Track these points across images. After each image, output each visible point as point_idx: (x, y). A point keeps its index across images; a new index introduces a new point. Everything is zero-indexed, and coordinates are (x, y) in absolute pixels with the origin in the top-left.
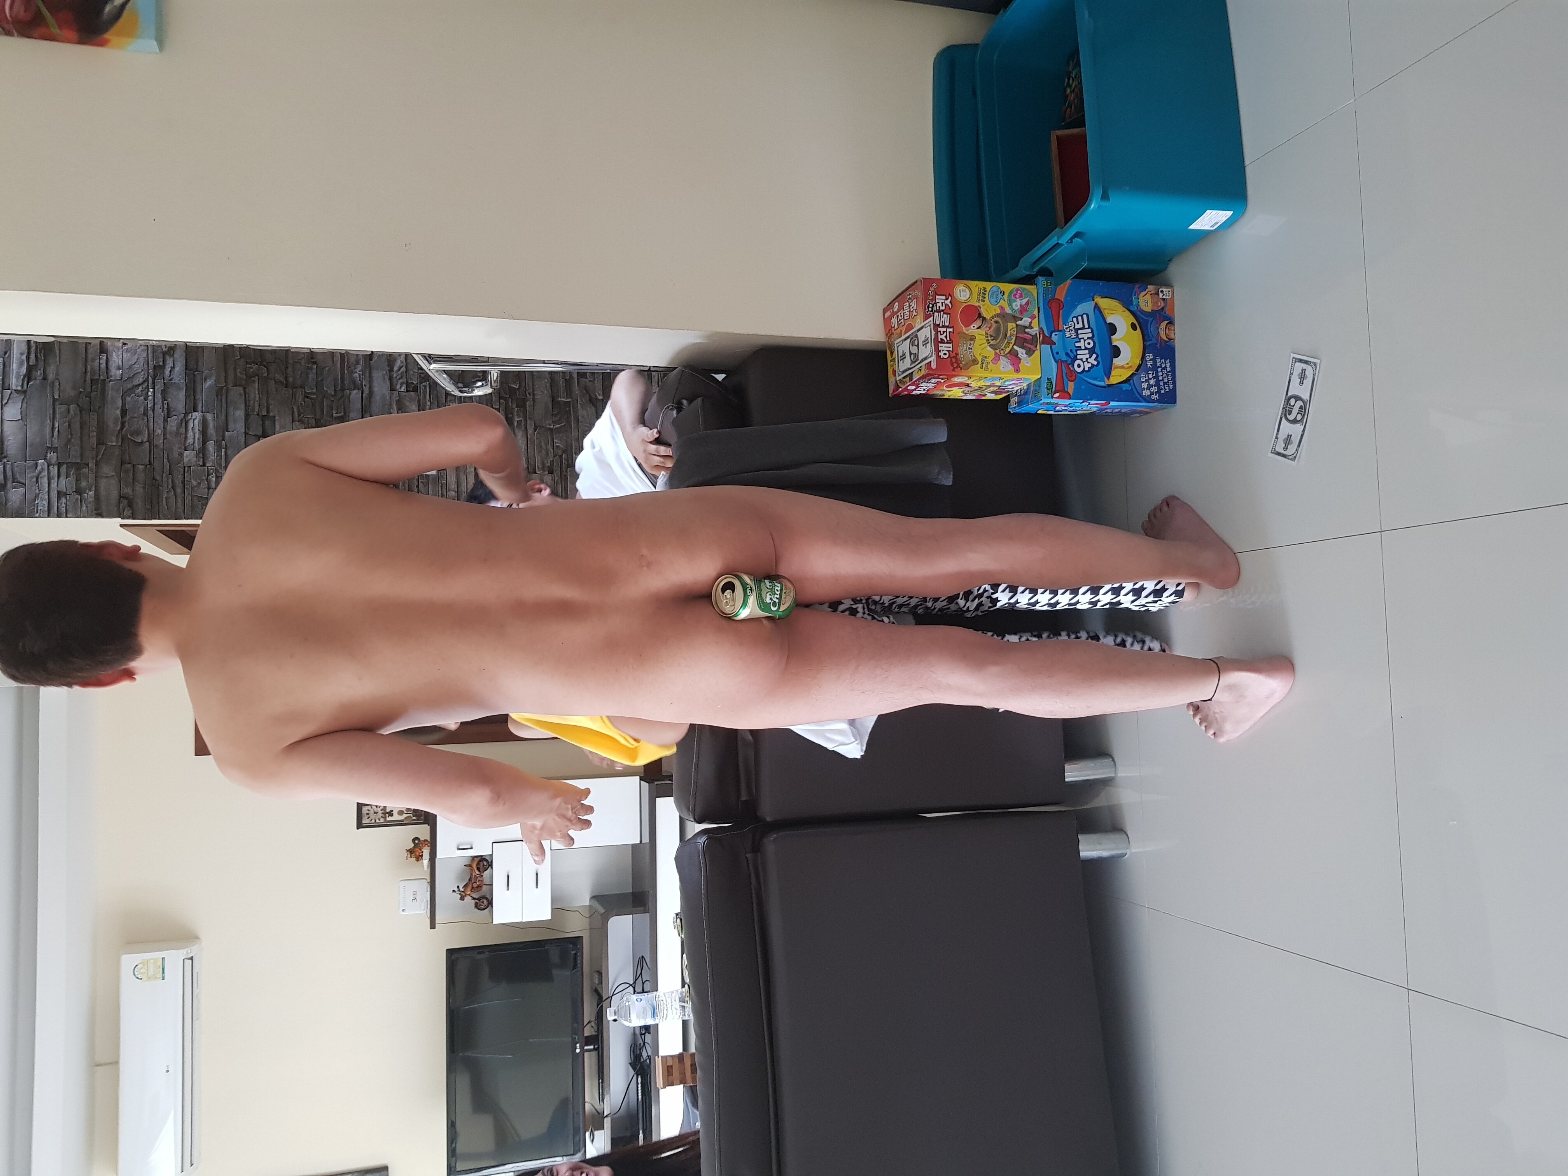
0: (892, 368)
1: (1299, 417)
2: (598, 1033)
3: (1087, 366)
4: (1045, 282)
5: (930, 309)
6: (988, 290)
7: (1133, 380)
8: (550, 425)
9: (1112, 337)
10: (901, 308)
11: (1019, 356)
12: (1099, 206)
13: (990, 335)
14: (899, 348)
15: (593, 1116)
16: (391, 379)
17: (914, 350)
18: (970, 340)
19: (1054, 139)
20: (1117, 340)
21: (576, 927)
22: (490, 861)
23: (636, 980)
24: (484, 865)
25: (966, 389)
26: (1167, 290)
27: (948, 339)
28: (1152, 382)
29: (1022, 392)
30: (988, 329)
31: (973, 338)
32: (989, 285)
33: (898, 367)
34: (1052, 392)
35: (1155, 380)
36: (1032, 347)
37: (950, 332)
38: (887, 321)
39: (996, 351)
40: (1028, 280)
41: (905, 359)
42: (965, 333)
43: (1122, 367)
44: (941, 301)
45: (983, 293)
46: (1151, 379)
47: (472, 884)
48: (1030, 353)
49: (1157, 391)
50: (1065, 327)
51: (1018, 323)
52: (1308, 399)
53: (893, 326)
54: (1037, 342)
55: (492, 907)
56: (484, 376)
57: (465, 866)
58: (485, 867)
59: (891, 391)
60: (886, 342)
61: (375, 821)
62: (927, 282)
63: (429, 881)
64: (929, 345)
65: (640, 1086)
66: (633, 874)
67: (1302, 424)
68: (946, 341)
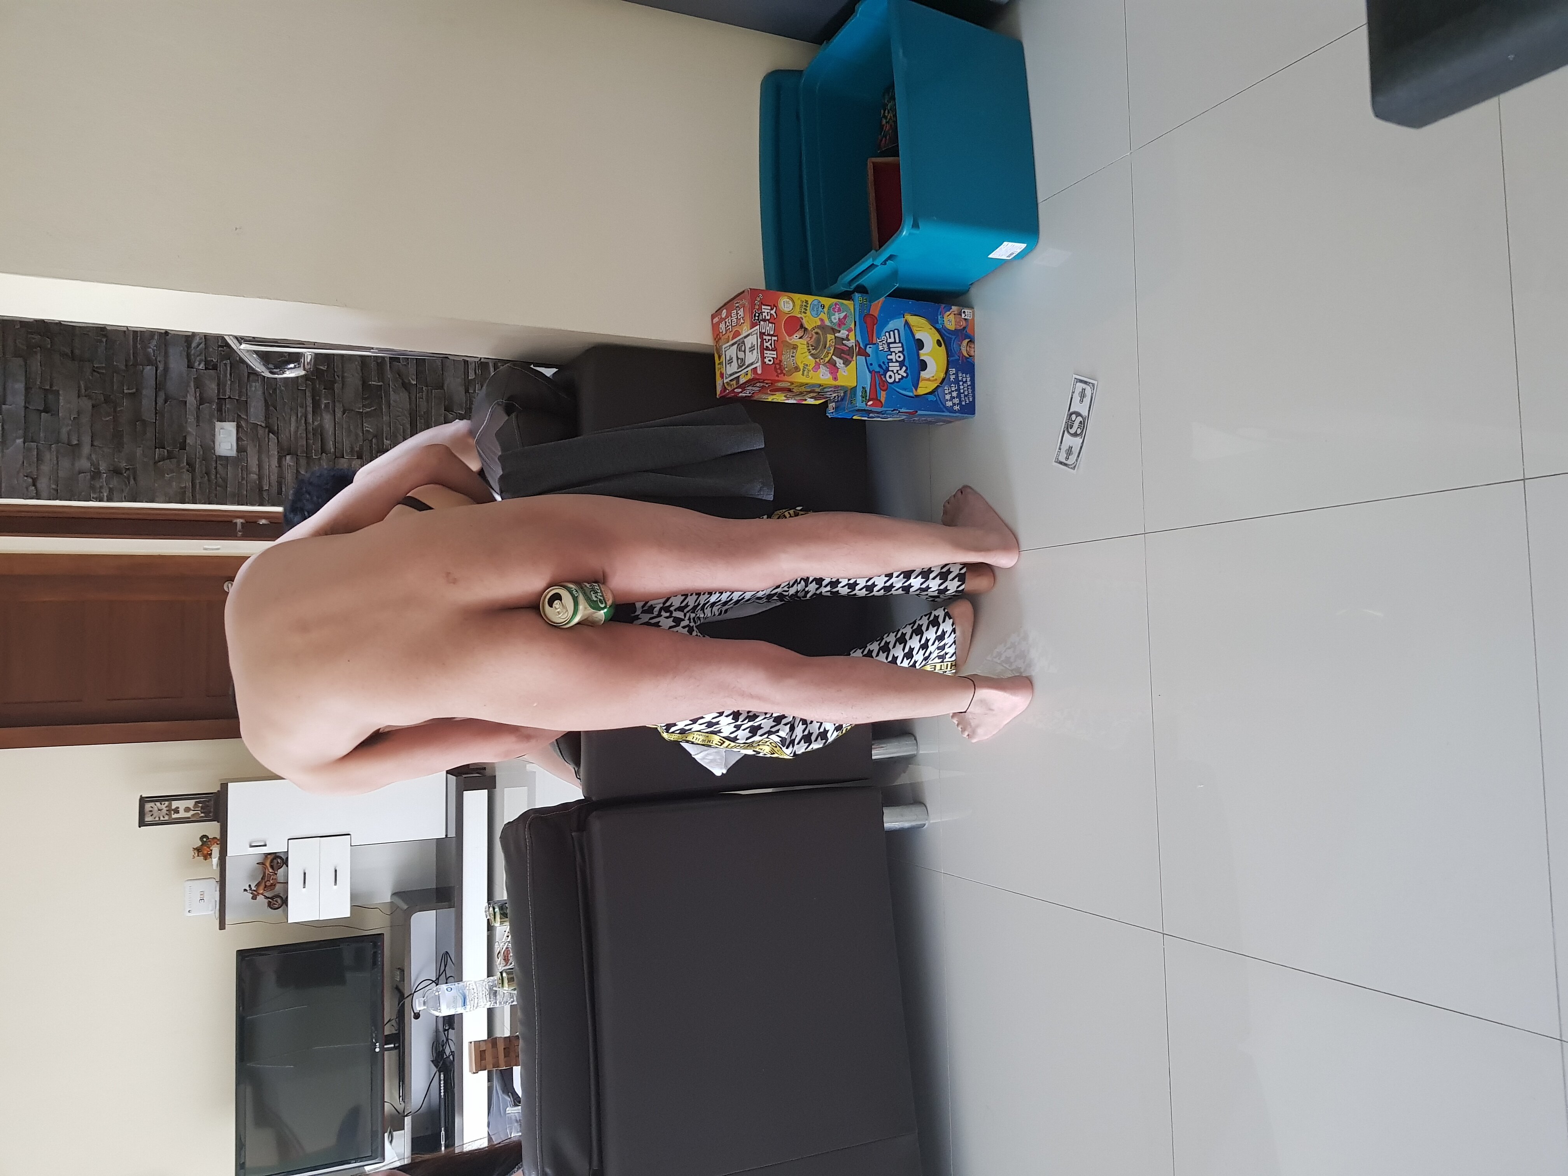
0: (720, 371)
1: (1079, 431)
2: (399, 1031)
3: (898, 377)
4: (861, 298)
5: (757, 318)
6: (809, 303)
7: (938, 393)
8: (360, 409)
9: (920, 351)
10: (729, 315)
11: (837, 365)
12: (910, 234)
13: (811, 345)
14: (727, 353)
15: (392, 1116)
16: (188, 356)
17: (741, 355)
18: (792, 349)
19: (870, 166)
20: (924, 355)
21: (375, 924)
22: (284, 858)
23: (439, 976)
24: (278, 863)
25: (788, 393)
26: (969, 311)
27: (773, 347)
28: (955, 394)
29: (840, 398)
30: (810, 339)
31: (795, 347)
32: (810, 299)
33: (726, 370)
34: (866, 400)
35: (957, 392)
36: (848, 357)
37: (774, 340)
38: (715, 327)
39: (816, 360)
40: (846, 295)
41: (732, 363)
42: (788, 342)
43: (928, 380)
44: (766, 311)
45: (805, 306)
46: (954, 391)
47: (265, 882)
48: (847, 363)
49: (958, 402)
50: (878, 341)
51: (836, 335)
52: (1087, 415)
53: (721, 331)
54: (853, 354)
55: (287, 906)
56: (296, 358)
57: (257, 864)
58: (279, 864)
59: (718, 392)
60: (713, 346)
61: (159, 818)
62: (754, 292)
63: (219, 880)
64: (755, 352)
65: (442, 1082)
66: (437, 868)
67: (1082, 437)
68: (771, 348)
